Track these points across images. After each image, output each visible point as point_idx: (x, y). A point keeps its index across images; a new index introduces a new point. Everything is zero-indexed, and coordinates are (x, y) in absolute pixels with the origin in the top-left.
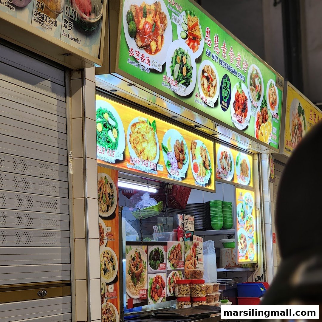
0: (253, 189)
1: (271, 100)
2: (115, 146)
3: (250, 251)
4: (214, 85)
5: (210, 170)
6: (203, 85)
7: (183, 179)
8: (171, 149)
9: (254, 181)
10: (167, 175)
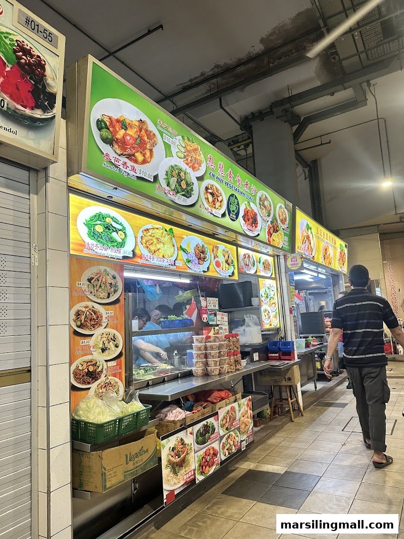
0: (275, 279)
1: (281, 218)
2: (122, 244)
3: (274, 321)
4: (219, 200)
5: (234, 266)
6: (207, 199)
7: (204, 272)
8: (191, 250)
9: (275, 273)
10: (186, 269)
